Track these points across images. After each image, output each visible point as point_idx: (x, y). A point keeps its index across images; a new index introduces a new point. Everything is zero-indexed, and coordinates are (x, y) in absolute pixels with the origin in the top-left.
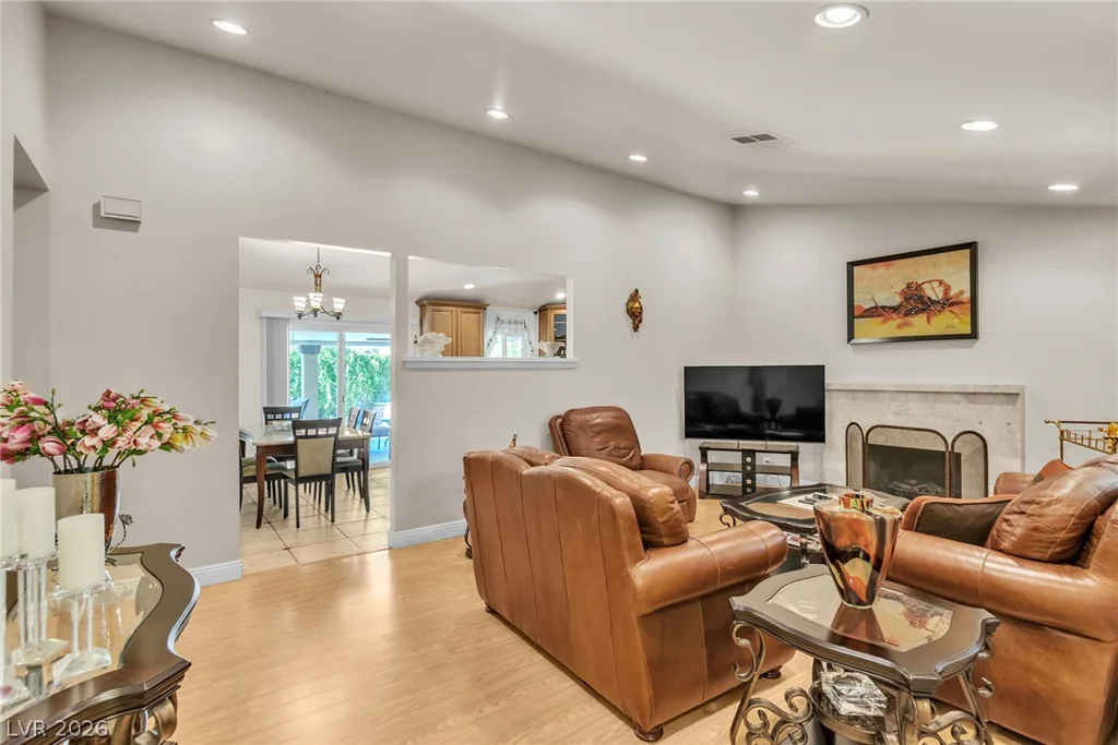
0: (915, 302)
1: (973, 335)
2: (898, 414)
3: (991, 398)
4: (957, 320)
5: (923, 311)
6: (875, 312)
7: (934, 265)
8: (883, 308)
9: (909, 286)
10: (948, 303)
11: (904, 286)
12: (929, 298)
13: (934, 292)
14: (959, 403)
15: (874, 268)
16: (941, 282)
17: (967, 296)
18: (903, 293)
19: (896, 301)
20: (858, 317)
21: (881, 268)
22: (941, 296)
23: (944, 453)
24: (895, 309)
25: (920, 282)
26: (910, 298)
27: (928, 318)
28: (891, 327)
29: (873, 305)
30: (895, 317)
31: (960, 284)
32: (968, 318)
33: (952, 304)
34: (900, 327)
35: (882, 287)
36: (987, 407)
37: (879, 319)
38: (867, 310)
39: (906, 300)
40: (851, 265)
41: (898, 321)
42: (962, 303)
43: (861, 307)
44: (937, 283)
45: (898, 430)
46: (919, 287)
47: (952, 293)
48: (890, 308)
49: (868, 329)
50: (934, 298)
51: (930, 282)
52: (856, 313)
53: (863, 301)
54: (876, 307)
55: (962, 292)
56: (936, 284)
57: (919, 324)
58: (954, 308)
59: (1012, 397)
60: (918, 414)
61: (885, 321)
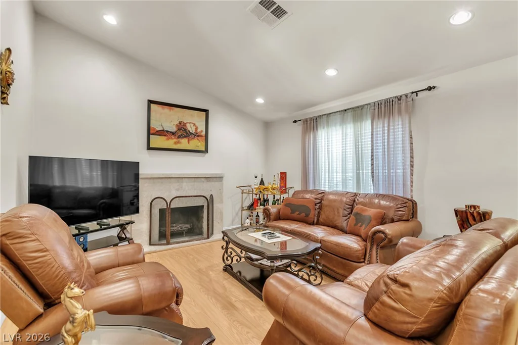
0: (182, 132)
1: (206, 151)
3: (215, 179)
4: (200, 143)
5: (185, 137)
6: (162, 133)
7: (192, 115)
8: (167, 131)
9: (180, 123)
10: (197, 135)
11: (178, 122)
12: (189, 131)
13: (190, 128)
14: (203, 182)
15: (163, 108)
16: (194, 125)
17: (204, 133)
18: (177, 125)
19: (174, 129)
20: (153, 134)
21: (166, 110)
22: (194, 131)
24: (173, 133)
25: (185, 122)
26: (181, 129)
27: (188, 141)
28: (170, 143)
29: (161, 129)
30: (173, 137)
31: (201, 128)
32: (204, 144)
33: (198, 136)
34: (175, 143)
35: (166, 120)
36: (213, 183)
37: (165, 138)
38: (158, 131)
39: (178, 130)
40: (150, 102)
41: (175, 140)
42: (202, 136)
43: (154, 129)
46: (185, 124)
47: (199, 130)
48: (171, 132)
49: (157, 141)
50: (191, 131)
51: (190, 123)
52: (152, 132)
53: (156, 126)
54: (163, 131)
55: (202, 131)
56: (192, 125)
57: (184, 143)
58: (199, 138)
59: (220, 178)
61: (168, 139)
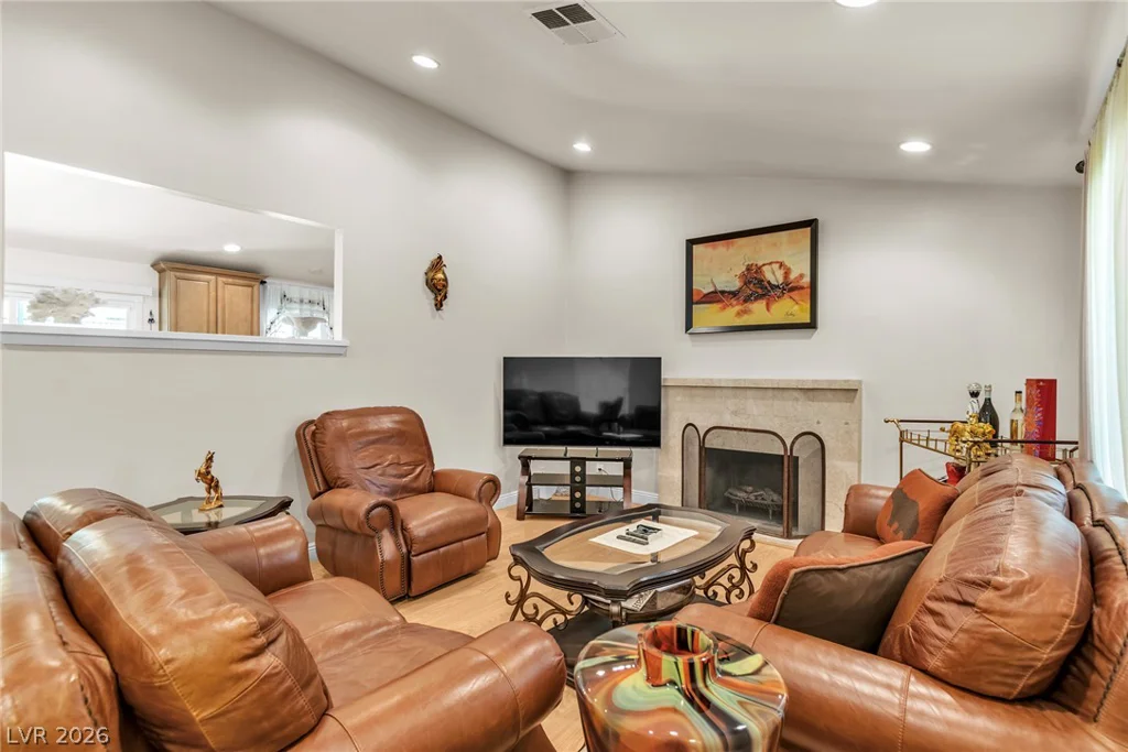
0: (756, 286)
1: (812, 325)
2: (735, 413)
3: (829, 395)
4: (796, 307)
5: (758, 298)
6: (715, 297)
7: (775, 245)
8: (723, 292)
9: (749, 269)
10: (789, 288)
11: (744, 269)
12: (769, 282)
13: (774, 276)
14: (797, 400)
15: (714, 248)
16: (781, 265)
17: (807, 280)
18: (742, 275)
19: (736, 284)
20: (697, 303)
21: (721, 247)
22: (781, 280)
23: (782, 456)
24: (734, 294)
25: (760, 263)
26: (750, 282)
27: (768, 305)
28: (730, 316)
29: (712, 289)
30: (735, 303)
31: (800, 268)
32: (807, 305)
33: (792, 289)
34: (739, 314)
35: (720, 270)
36: (825, 404)
37: (718, 306)
38: (706, 295)
39: (745, 284)
40: (691, 243)
41: (738, 308)
42: (802, 288)
43: (699, 292)
44: (778, 265)
45: (735, 432)
46: (759, 270)
47: (792, 276)
48: (730, 293)
49: (707, 316)
50: (774, 282)
51: (771, 263)
52: (695, 298)
53: (702, 285)
54: (715, 292)
55: (801, 276)
56: (776, 266)
57: (759, 312)
58: (795, 294)
59: (849, 393)
60: (758, 414)
61: (724, 308)
